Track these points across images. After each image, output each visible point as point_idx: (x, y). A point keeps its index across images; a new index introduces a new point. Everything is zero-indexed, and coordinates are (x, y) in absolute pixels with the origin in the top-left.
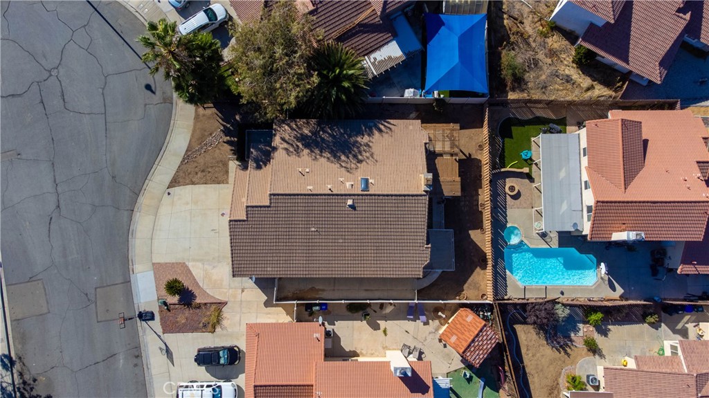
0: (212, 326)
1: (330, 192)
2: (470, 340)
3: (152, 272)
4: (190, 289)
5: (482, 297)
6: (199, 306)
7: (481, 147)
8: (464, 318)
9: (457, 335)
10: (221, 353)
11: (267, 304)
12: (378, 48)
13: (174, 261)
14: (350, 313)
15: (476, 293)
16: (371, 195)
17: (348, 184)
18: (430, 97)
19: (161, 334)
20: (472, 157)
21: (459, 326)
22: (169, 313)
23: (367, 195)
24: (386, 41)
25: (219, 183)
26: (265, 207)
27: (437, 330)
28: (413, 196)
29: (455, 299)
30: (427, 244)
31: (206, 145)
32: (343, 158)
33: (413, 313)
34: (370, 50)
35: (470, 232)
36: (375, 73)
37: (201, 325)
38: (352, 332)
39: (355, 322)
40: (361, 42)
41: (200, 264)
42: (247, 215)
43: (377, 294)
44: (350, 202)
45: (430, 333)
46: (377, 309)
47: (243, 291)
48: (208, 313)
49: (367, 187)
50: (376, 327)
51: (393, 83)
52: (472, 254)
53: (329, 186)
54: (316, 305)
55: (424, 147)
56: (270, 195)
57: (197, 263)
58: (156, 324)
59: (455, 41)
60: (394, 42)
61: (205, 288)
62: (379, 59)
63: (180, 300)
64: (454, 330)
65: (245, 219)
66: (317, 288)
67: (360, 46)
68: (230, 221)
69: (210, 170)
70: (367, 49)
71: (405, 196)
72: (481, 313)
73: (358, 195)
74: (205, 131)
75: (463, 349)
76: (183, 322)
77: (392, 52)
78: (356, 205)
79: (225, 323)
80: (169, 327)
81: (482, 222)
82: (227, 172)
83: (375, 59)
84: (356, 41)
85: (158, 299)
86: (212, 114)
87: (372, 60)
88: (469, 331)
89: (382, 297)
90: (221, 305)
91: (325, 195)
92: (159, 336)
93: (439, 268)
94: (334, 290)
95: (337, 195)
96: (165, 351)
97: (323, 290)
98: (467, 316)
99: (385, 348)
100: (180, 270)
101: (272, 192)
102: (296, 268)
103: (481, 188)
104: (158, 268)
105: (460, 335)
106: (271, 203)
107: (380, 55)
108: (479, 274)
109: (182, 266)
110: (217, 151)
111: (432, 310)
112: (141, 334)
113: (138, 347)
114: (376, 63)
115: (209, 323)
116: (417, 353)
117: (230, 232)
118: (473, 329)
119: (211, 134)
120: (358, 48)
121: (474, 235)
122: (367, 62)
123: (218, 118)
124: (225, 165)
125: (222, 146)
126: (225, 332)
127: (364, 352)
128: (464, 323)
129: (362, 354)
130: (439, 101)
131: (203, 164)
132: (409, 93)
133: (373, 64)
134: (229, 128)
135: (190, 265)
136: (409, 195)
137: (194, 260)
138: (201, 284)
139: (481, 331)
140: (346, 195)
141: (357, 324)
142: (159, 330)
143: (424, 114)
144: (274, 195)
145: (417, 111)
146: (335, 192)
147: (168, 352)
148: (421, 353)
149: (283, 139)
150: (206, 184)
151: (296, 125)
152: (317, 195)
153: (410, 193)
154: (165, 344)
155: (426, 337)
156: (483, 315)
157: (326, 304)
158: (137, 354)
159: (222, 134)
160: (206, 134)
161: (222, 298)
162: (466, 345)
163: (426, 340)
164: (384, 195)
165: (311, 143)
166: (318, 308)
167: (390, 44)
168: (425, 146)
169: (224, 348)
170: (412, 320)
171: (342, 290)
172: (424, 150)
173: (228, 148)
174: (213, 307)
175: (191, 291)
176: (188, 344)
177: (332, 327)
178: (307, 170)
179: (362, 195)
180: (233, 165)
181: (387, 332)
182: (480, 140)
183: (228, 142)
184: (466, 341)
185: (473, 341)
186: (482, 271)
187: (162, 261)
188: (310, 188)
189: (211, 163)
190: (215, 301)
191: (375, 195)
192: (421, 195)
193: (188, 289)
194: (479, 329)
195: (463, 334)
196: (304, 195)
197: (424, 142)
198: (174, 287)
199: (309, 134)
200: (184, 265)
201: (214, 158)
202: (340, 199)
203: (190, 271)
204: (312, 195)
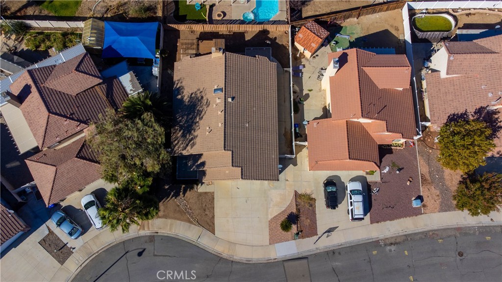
0: (311, 201)
1: (223, 112)
2: (314, 35)
3: (276, 244)
4: (287, 217)
5: (286, 34)
6: (298, 210)
7: (193, 32)
8: (300, 39)
9: (311, 43)
10: (328, 191)
11: (295, 164)
12: (124, 88)
13: (268, 229)
14: (300, 112)
15: (285, 37)
16: (225, 86)
17: (218, 101)
18: (159, 60)
19: (318, 237)
20: (198, 37)
21: (305, 42)
22: (304, 232)
23: (225, 89)
24: (119, 83)
25: (214, 199)
26: (233, 155)
27: (307, 60)
28: (226, 61)
29: (288, 50)
30: (256, 57)
31: (186, 210)
32: (199, 108)
33: (298, 73)
34: (124, 93)
35: (246, 40)
36: (141, 90)
37: (310, 208)
38: (311, 109)
39: (305, 109)
40: (119, 97)
41: (270, 210)
42: (238, 167)
43: (287, 95)
44: (230, 100)
46: (296, 95)
47: (287, 180)
48: (302, 203)
49: (221, 90)
50: (307, 96)
52: (260, 39)
53: (219, 113)
54: (295, 130)
55: (193, 58)
56: (225, 150)
57: (269, 212)
58: (311, 240)
59: (123, 39)
60: (120, 78)
61: (286, 206)
62: (131, 88)
63: (295, 223)
64: (308, 45)
65: (240, 168)
66: (284, 132)
67: (122, 98)
68: (242, 178)
69: (204, 205)
70: (124, 95)
71: (226, 66)
73: (225, 94)
74: (176, 210)
75: (319, 39)
76: (309, 221)
77: (127, 80)
78: (232, 96)
79: (308, 192)
80: (313, 231)
81: (240, 33)
82: (206, 193)
83: (131, 90)
84: (118, 100)
85: (294, 239)
86: (164, 205)
87: (132, 92)
88: (308, 36)
89: (288, 93)
90: (296, 194)
91: (225, 115)
92: (319, 238)
94: (285, 122)
95: (225, 107)
96: (329, 234)
97: (285, 128)
98: (299, 37)
99: (320, 90)
100: (274, 224)
101: (223, 148)
102: (273, 139)
103: (218, 33)
104: (273, 240)
105: (311, 41)
106: (230, 150)
107: (128, 87)
108: (272, 35)
109: (271, 223)
110: (191, 201)
112: (319, 251)
113: (327, 253)
114: (134, 89)
115: (309, 203)
116: (322, 71)
117: (249, 179)
118: (307, 33)
119: (178, 206)
120: (123, 100)
122: (133, 95)
123: (167, 201)
124: (201, 194)
125: (187, 197)
126: (315, 191)
127: (323, 103)
128: (303, 40)
129: (324, 104)
130: (162, 54)
131: (199, 211)
132: (156, 71)
133: (134, 91)
134: (174, 193)
135: (270, 217)
136: (226, 64)
137: (267, 215)
138: (284, 209)
139: (308, 29)
140: (225, 102)
141: (305, 107)
142: (315, 238)
144: (225, 147)
145: (167, 70)
146: (223, 108)
147: (330, 231)
148: (322, 69)
149: (185, 148)
150: (214, 208)
151: (175, 140)
152: (225, 120)
153: (224, 62)
154: (324, 233)
155: (312, 67)
157: (295, 125)
158: (332, 253)
159: (179, 198)
160: (178, 209)
161: (292, 194)
162: (317, 37)
163: (314, 66)
164: (226, 79)
165: (189, 129)
166: (297, 129)
167: (121, 81)
169: (325, 190)
170: (302, 74)
171: (285, 117)
173: (188, 193)
174: (298, 200)
175: (288, 216)
176: (324, 216)
178: (208, 128)
179: (225, 92)
180: (201, 189)
181: (310, 89)
182: (188, 32)
183: (184, 193)
184: (314, 37)
185: (314, 33)
186: (270, 33)
187: (268, 237)
188: (221, 125)
189: (199, 204)
190: (295, 199)
191: (225, 84)
192: (226, 56)
193: (286, 218)
194: (307, 30)
195: (310, 40)
196: (225, 127)
197: (189, 58)
198: (286, 226)
199: (182, 131)
200: (271, 222)
201: (196, 203)
202: (228, 106)
203: (274, 217)
204: (225, 122)
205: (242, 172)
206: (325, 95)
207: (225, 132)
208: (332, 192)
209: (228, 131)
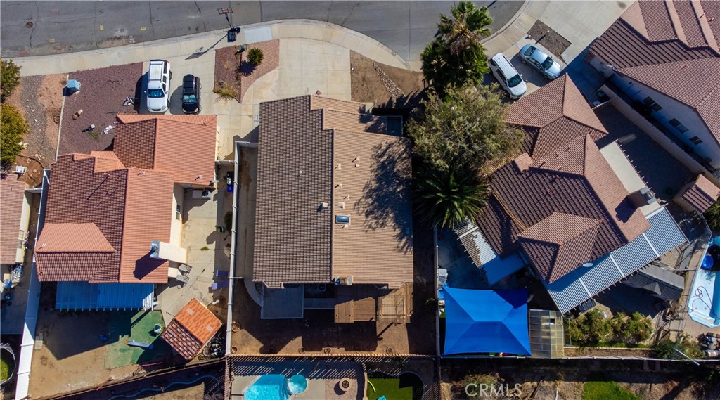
0: (220, 91)
1: (334, 185)
2: (187, 327)
3: (271, 39)
4: (254, 71)
5: (234, 348)
6: (238, 79)
7: (390, 351)
8: (210, 323)
9: (194, 315)
10: (193, 96)
11: (236, 138)
12: (487, 240)
13: (281, 56)
14: (225, 214)
15: (238, 342)
16: (331, 225)
17: (343, 204)
18: (439, 295)
19: (216, 48)
20: (378, 341)
21: (203, 317)
22: (233, 53)
23: (331, 221)
24: (495, 247)
25: (352, 93)
26: (322, 126)
27: (204, 300)
28: (331, 267)
29: (233, 319)
30: (284, 284)
31: (389, 82)
32: (370, 201)
33: (221, 277)
34: (485, 232)
36: (461, 237)
37: (221, 81)
38: (206, 216)
39: (216, 220)
40: (492, 221)
41: (277, 78)
42: (315, 110)
43: (241, 241)
44: (325, 205)
45: (201, 294)
46: (227, 242)
47: (250, 117)
48: (232, 87)
49: (340, 221)
50: (209, 240)
51: (455, 260)
52: (278, 339)
53: (340, 185)
54: (232, 180)
55: (383, 283)
56: (333, 130)
57: (278, 77)
58: (225, 44)
59: (498, 318)
60: (495, 256)
61: (255, 83)
62: (477, 240)
63: (244, 63)
64: (198, 312)
65: (311, 109)
66: (251, 184)
67: (487, 221)
68: (310, 96)
69: (365, 85)
70: (485, 228)
71: (331, 258)
72: (217, 345)
73: (331, 213)
74: (402, 81)
75: (179, 320)
76: (225, 66)
77: (484, 254)
78: (322, 211)
79: (222, 101)
80: (221, 55)
82: (363, 100)
83: (476, 237)
84: (492, 216)
85: (246, 45)
86: (418, 87)
87: (474, 234)
88: (197, 327)
89: (239, 246)
90: (239, 97)
91: (332, 181)
92: (213, 47)
93: (265, 304)
94: (248, 200)
95: (332, 193)
96: (199, 51)
97: (248, 190)
98: (212, 326)
99: (189, 249)
100: (272, 62)
101: (335, 132)
102: (265, 160)
103: (346, 350)
104: (275, 44)
105: (193, 318)
106: (325, 131)
107: (480, 241)
108: (257, 346)
109: (275, 64)
110: (383, 92)
111: (224, 295)
113: (205, 30)
114: (472, 238)
115: (222, 87)
116: (182, 280)
117: (300, 97)
118: (198, 331)
119: (399, 86)
120: (486, 218)
121: (298, 341)
122: (471, 228)
123: (414, 92)
124: (370, 99)
125: (388, 96)
126: (214, 101)
127: (187, 228)
128: (205, 323)
129: (185, 226)
130: (435, 306)
132: (442, 273)
133: (471, 235)
134: (405, 102)
135: (277, 70)
136: (331, 263)
137: (280, 74)
138: (258, 80)
139: (196, 339)
140: (332, 200)
141: (214, 222)
142: (219, 47)
143: (424, 291)
144: (332, 134)
146: (335, 191)
147: (198, 54)
148: (182, 284)
149: (390, 145)
150: (352, 82)
151: (405, 158)
152: (332, 173)
153: (333, 264)
154: (206, 52)
155: (197, 289)
156: (215, 347)
157: (232, 191)
158: (199, 29)
159: (399, 96)
160: (400, 82)
161: (244, 99)
162: (183, 323)
163: (195, 289)
164: (331, 237)
165: (385, 172)
166: (229, 182)
167: (492, 252)
168: (384, 285)
169: (198, 99)
170: (214, 276)
171: (247, 207)
172: (380, 283)
173: (386, 101)
174: (237, 91)
175: (252, 72)
176: (205, 71)
177: (212, 198)
178: (358, 166)
179: (331, 217)
180: (369, 106)
181: (204, 252)
182: (397, 351)
183: (391, 101)
184: (187, 324)
185: (186, 331)
186: (259, 349)
187: (281, 47)
188: (338, 167)
189: (371, 87)
190: (242, 92)
191: (331, 229)
192: (331, 275)
193: (255, 69)
194: (198, 337)
195: (195, 321)
196: (332, 162)
197: (389, 284)
198: (256, 56)
199: (395, 170)
200: (276, 65)
201: (376, 89)
202: (328, 195)
203: (271, 70)
204: (332, 170)
205: (310, 105)
206: (182, 241)
207: (332, 155)
208: (189, 95)
209: (328, 157)
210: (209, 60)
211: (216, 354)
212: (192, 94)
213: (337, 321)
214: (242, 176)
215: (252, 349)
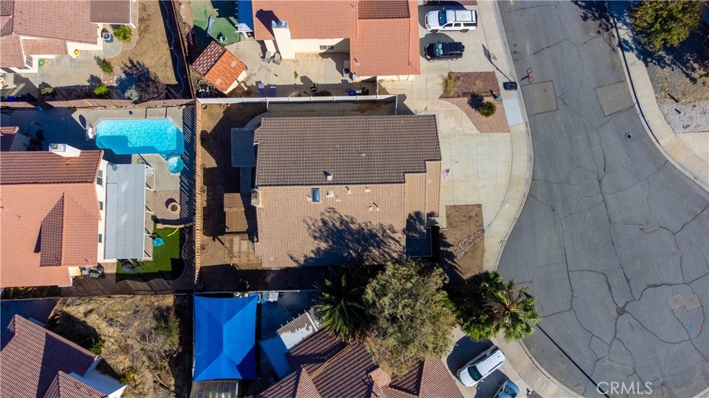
0: (451, 78)
1: (348, 186)
2: (219, 62)
3: (509, 125)
4: (474, 109)
5: (206, 107)
6: (464, 95)
7: (203, 248)
8: (223, 83)
9: (231, 67)
10: (441, 52)
11: (403, 97)
12: (304, 340)
13: (491, 134)
14: (328, 90)
15: (212, 109)
16: (310, 185)
17: (331, 195)
18: (252, 293)
19: (496, 71)
20: (211, 237)
21: (229, 75)
22: (491, 89)
23: (314, 184)
24: (297, 348)
25: (455, 206)
26: (409, 172)
27: (249, 78)
28: (270, 185)
29: (232, 104)
30: (257, 145)
31: (470, 243)
32: (338, 224)
33: (270, 91)
34: (312, 338)
35: (216, 166)
36: (307, 314)
37: (461, 79)
38: (327, 74)
39: (324, 83)
40: (322, 345)
41: (467, 131)
42: (425, 165)
43: (304, 107)
44: (330, 178)
45: (255, 75)
46: (303, 95)
47: (426, 108)
48: (456, 89)
49: (314, 192)
50: (304, 79)
51: (289, 310)
52: (214, 145)
53: (350, 192)
54: (359, 94)
55: (259, 237)
56: (404, 182)
57: (469, 132)
58: (501, 80)
59: (226, 349)
60: (288, 348)
61: (461, 111)
62: (304, 330)
63: (482, 99)
64: (233, 72)
65: (427, 162)
67: (323, 340)
68: (440, 160)
69: (464, 218)
70: (316, 338)
71: (278, 185)
72: (208, 91)
73: (322, 184)
74: (472, 257)
75: (225, 54)
76: (478, 82)
77: (291, 337)
78: (324, 176)
79: (440, 81)
80: (489, 77)
81: (204, 176)
82: (448, 217)
83: (308, 329)
84: (327, 345)
85: (501, 101)
86: (466, 273)
87: (310, 327)
88: (219, 71)
89: (299, 105)
90: (446, 96)
91: (353, 184)
92: (497, 69)
93: (246, 132)
94: (343, 111)
95: (341, 184)
96: (492, 56)
97: (353, 110)
98: (221, 84)
99: (295, 61)
100: (484, 126)
101: (403, 185)
102: (378, 122)
103: (204, 208)
104: (504, 127)
105: (228, 67)
106: (404, 175)
107: (303, 333)
108: (209, 127)
109: (483, 130)
110: (458, 237)
111: (252, 95)
112: (514, 71)
113: (515, 60)
114: (306, 325)
115: (455, 80)
116: (266, 57)
117: (439, 151)
118: (215, 72)
119: (466, 253)
120: (325, 339)
121: (212, 163)
122: (315, 325)
123: (460, 269)
124: (450, 224)
125: (454, 242)
126: (440, 73)
127: (314, 58)
128: (225, 79)
129: (317, 56)
130: (244, 290)
131: (472, 224)
132: (273, 296)
133: (309, 324)
134: (449, 260)
135: (475, 131)
136: (274, 185)
137: (473, 135)
138: (464, 114)
139: (208, 70)
140: (334, 184)
142: (498, 74)
143: (259, 280)
144: (401, 182)
145: (265, 283)
146: (344, 186)
147: (488, 56)
148: (263, 57)
149: (397, 243)
150: (467, 206)
151: (384, 257)
152: (361, 183)
153: (272, 187)
154: (492, 63)
155: (259, 71)
156: (206, 89)
157: (350, 95)
158: (515, 55)
159: (455, 254)
160: (470, 254)
161: (444, 102)
162: (223, 58)
163: (259, 69)
164: (298, 185)
165: (368, 238)
166: (358, 92)
167: (293, 345)
168: (258, 239)
169: (439, 58)
170: (272, 85)
171: (336, 111)
172: (259, 234)
173: (449, 240)
174: (452, 94)
175: (473, 108)
176: (471, 62)
177: (344, 79)
178: (371, 209)
179: (318, 184)
180: (442, 222)
181: (294, 75)
182: (203, 255)
183: (449, 245)
184: (222, 61)
185: (216, 62)
186: (206, 129)
187: (501, 134)
188: (368, 190)
189: (462, 225)
190: (450, 99)
191: (306, 185)
192: (262, 185)
193: (476, 110)
194: (210, 71)
195: (225, 68)
196: (372, 183)
197: (259, 243)
198: (488, 110)
199: (371, 248)
200: (481, 131)
201: (461, 230)
202: (340, 180)
203: (475, 125)
204: (364, 183)
205: (431, 160)
206: (302, 54)
207: (379, 183)
208: (443, 48)
209: (377, 179)
210: (484, 66)
211: (200, 91)
212: (444, 51)
213: (226, 195)
214: (366, 104)
215: (205, 123)
